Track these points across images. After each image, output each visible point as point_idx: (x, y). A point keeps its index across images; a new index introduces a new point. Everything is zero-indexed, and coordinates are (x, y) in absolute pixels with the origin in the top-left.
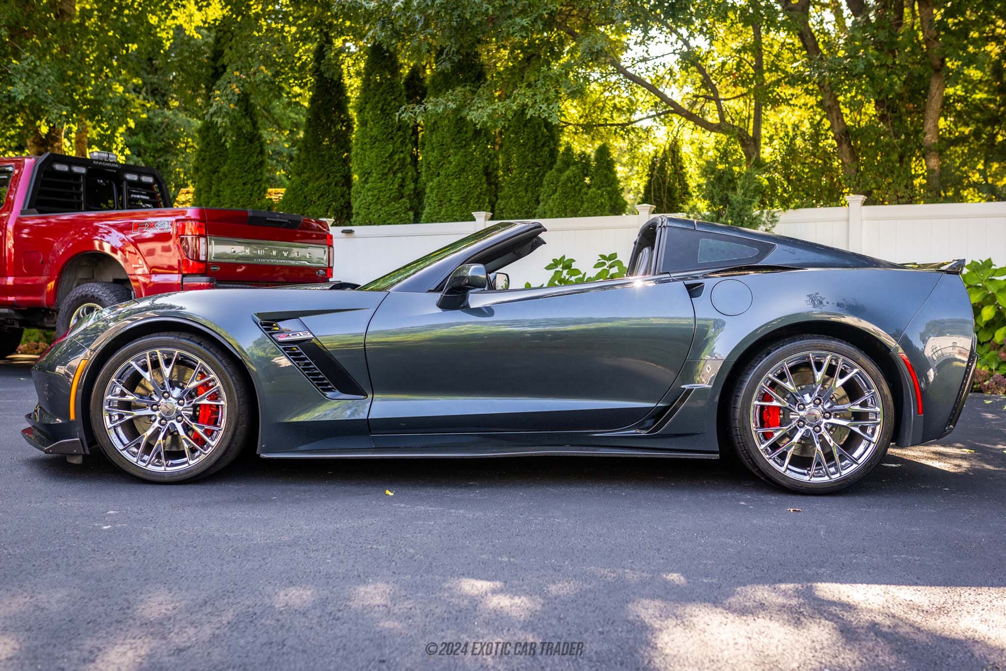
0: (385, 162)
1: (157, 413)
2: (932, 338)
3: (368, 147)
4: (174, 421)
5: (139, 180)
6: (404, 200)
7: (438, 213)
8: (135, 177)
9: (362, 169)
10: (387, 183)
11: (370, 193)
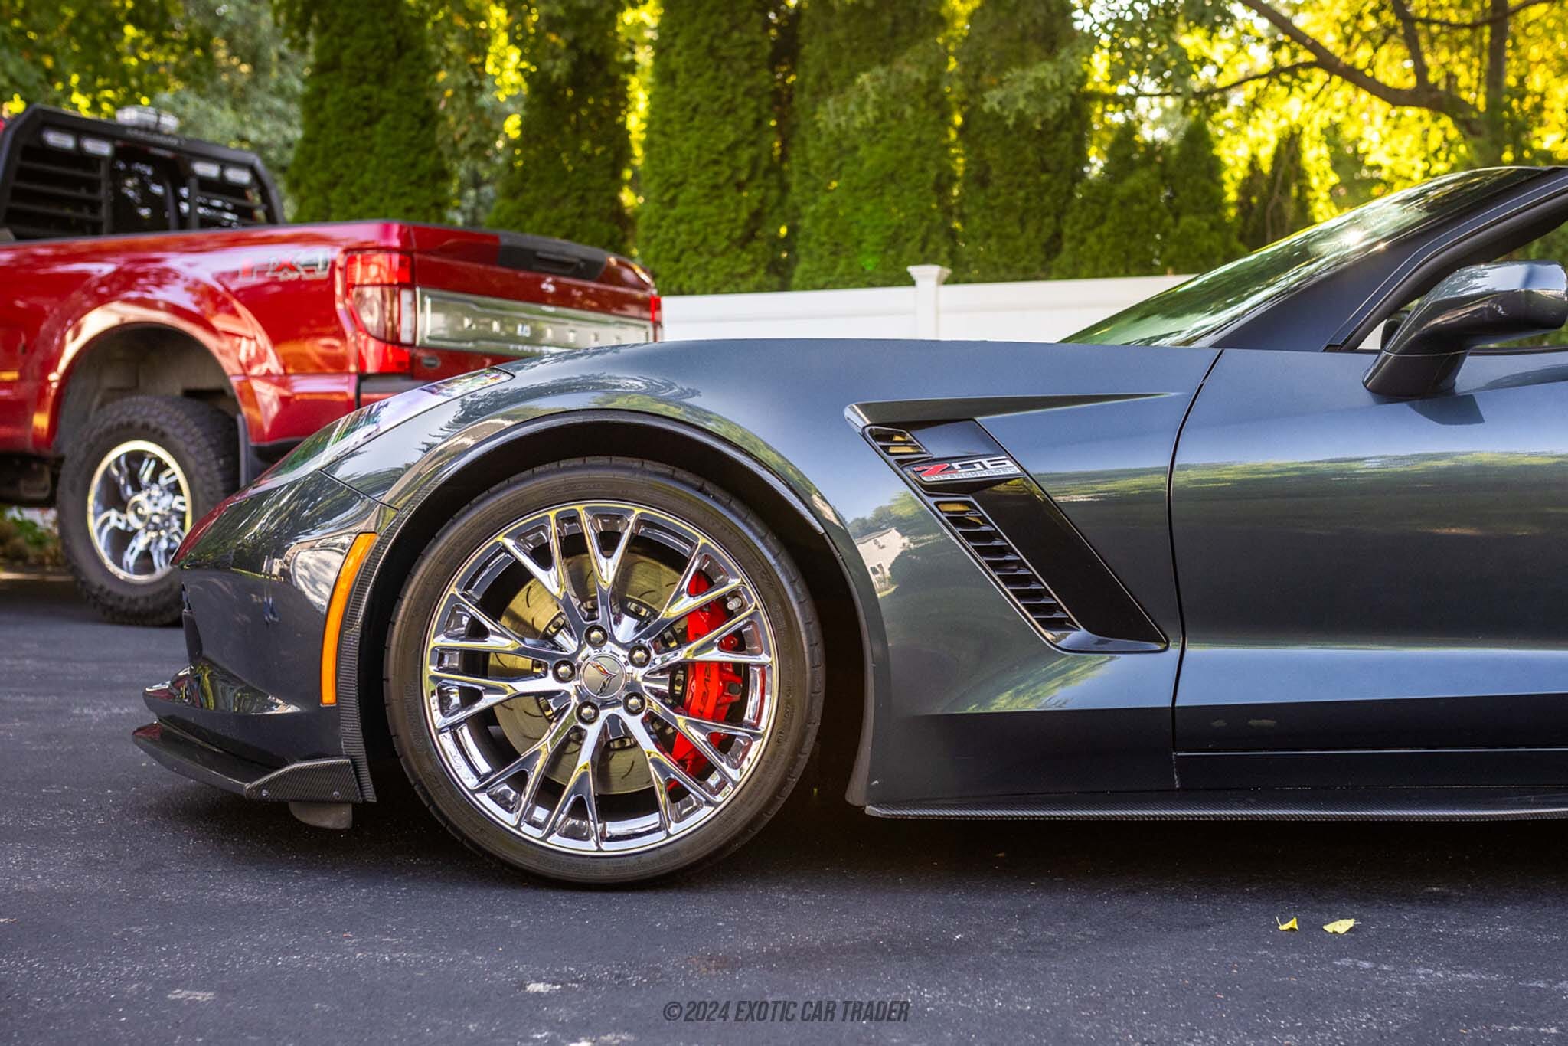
0: (716, 162)
1: (569, 687)
3: (677, 127)
4: (620, 711)
5: (222, 177)
8: (210, 170)
9: (661, 175)
11: (683, 227)
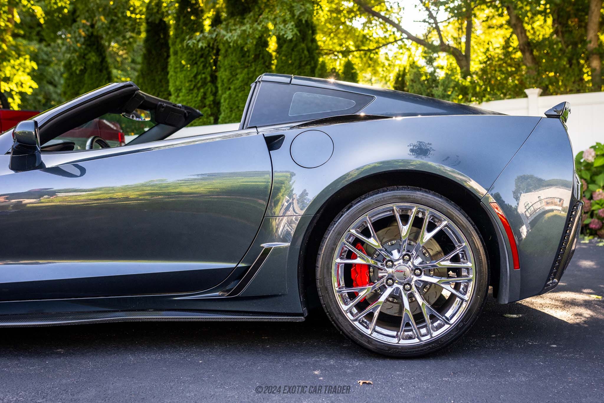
2: (523, 194)
6: (206, 108)
7: (229, 117)
10: (192, 97)
